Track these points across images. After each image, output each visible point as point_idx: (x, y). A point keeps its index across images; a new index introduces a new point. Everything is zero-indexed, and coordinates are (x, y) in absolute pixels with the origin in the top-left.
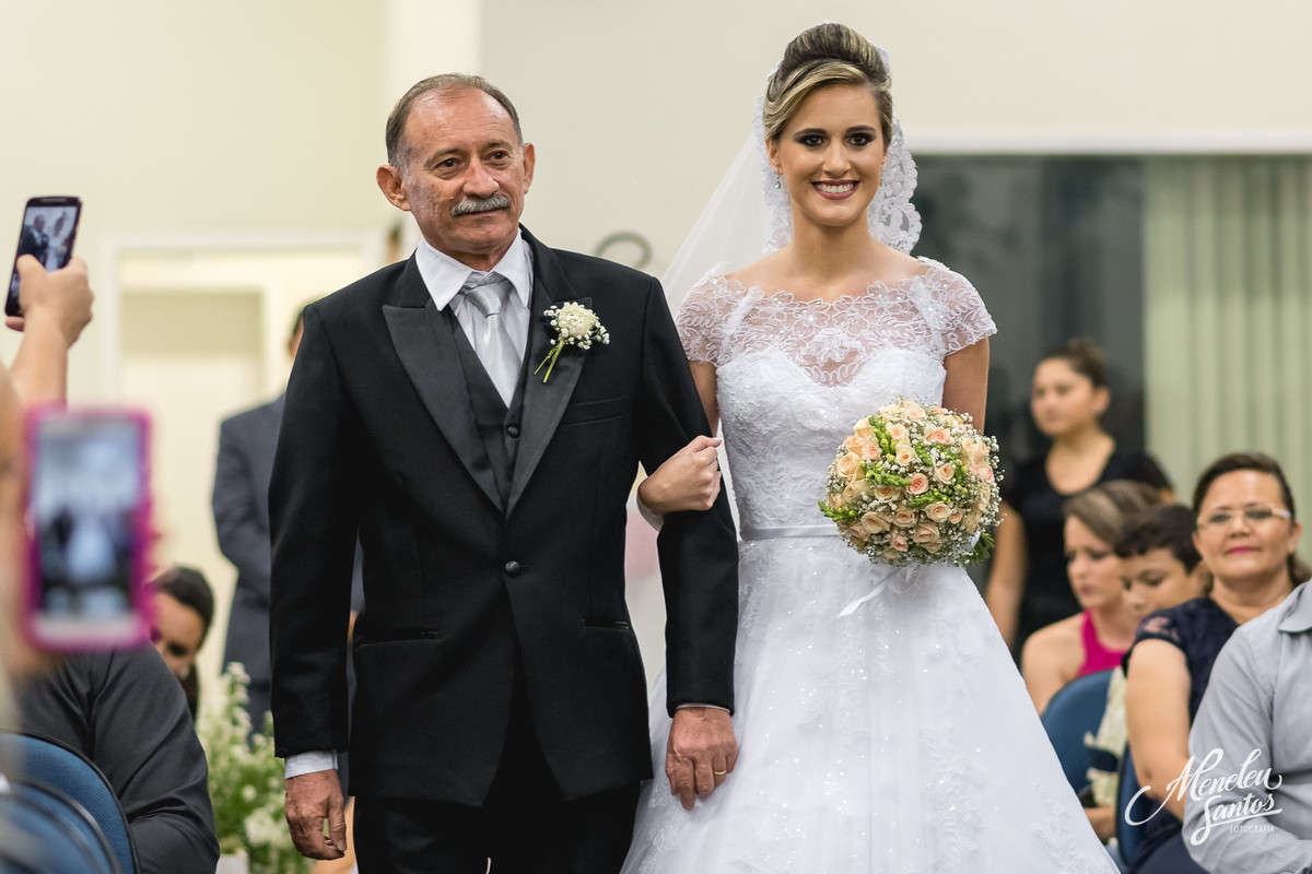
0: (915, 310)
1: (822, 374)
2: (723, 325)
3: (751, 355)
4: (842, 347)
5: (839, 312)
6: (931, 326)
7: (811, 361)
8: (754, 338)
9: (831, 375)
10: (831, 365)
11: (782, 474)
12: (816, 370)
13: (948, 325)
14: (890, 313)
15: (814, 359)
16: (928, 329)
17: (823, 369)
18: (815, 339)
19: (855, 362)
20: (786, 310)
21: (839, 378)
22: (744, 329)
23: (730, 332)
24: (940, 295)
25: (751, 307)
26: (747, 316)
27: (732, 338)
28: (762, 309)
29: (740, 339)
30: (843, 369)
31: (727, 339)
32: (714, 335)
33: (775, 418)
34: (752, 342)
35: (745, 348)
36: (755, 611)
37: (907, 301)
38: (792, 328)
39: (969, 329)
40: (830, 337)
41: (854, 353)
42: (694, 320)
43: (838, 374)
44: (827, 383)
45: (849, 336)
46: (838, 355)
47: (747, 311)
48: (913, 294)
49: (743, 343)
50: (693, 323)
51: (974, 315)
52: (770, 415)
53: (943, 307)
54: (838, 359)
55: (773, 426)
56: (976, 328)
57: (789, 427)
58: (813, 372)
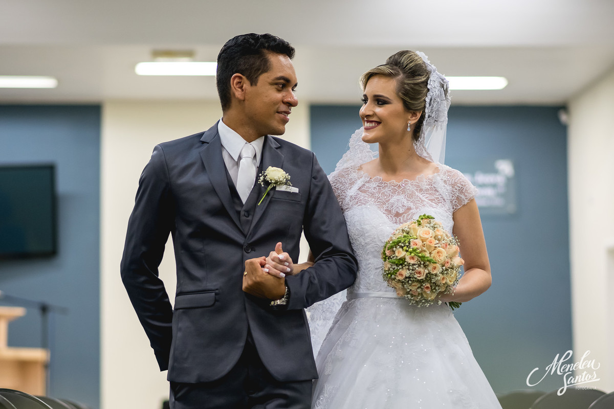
0: (436, 190)
1: (394, 219)
2: (348, 190)
3: (360, 207)
4: (403, 206)
5: (403, 187)
6: (445, 198)
7: (389, 211)
8: (361, 198)
9: (398, 219)
10: (398, 215)
11: (370, 265)
12: (391, 216)
13: (453, 196)
14: (425, 192)
15: (390, 211)
16: (444, 199)
17: (395, 216)
18: (390, 201)
19: (410, 212)
20: (378, 186)
21: (402, 221)
22: (357, 194)
23: (351, 194)
24: (448, 182)
25: (363, 183)
26: (360, 188)
27: (351, 197)
28: (367, 185)
29: (355, 198)
30: (404, 216)
31: (349, 197)
32: (343, 194)
33: (368, 236)
34: (361, 200)
35: (357, 203)
36: (352, 332)
37: (432, 186)
38: (380, 195)
39: (463, 197)
40: (398, 200)
41: (409, 209)
42: (338, 185)
43: (402, 219)
44: (396, 223)
45: (407, 200)
46: (401, 209)
47: (360, 185)
48: (435, 183)
49: (356, 200)
50: (336, 186)
51: (465, 189)
52: (366, 235)
53: (449, 188)
54: (401, 211)
55: (367, 241)
56: (466, 196)
57: (375, 242)
58: (390, 218)
